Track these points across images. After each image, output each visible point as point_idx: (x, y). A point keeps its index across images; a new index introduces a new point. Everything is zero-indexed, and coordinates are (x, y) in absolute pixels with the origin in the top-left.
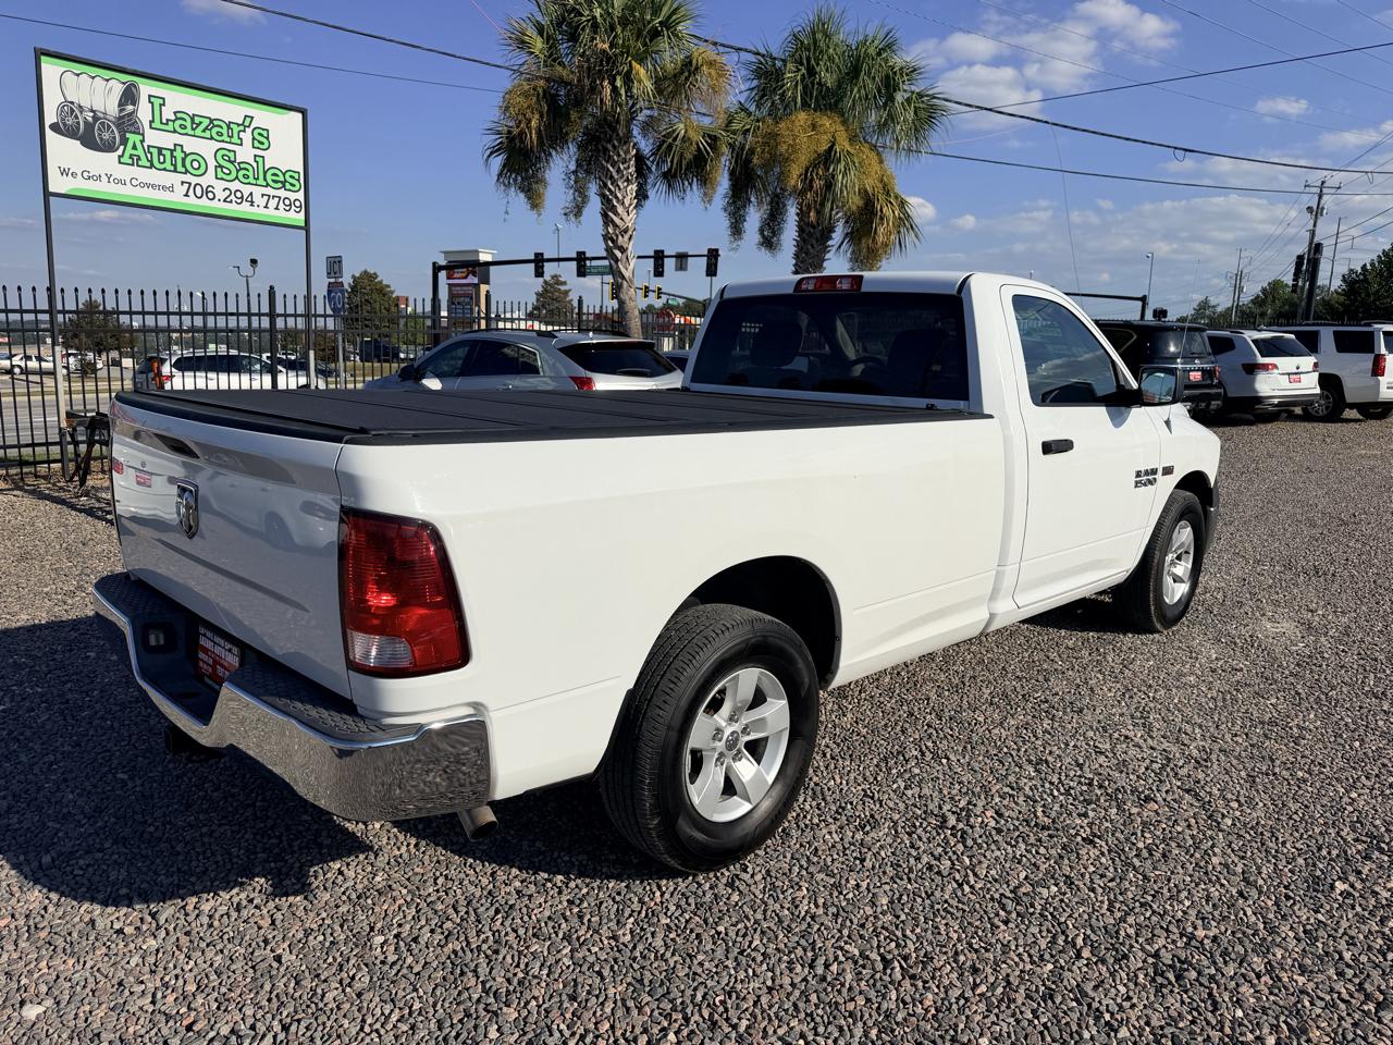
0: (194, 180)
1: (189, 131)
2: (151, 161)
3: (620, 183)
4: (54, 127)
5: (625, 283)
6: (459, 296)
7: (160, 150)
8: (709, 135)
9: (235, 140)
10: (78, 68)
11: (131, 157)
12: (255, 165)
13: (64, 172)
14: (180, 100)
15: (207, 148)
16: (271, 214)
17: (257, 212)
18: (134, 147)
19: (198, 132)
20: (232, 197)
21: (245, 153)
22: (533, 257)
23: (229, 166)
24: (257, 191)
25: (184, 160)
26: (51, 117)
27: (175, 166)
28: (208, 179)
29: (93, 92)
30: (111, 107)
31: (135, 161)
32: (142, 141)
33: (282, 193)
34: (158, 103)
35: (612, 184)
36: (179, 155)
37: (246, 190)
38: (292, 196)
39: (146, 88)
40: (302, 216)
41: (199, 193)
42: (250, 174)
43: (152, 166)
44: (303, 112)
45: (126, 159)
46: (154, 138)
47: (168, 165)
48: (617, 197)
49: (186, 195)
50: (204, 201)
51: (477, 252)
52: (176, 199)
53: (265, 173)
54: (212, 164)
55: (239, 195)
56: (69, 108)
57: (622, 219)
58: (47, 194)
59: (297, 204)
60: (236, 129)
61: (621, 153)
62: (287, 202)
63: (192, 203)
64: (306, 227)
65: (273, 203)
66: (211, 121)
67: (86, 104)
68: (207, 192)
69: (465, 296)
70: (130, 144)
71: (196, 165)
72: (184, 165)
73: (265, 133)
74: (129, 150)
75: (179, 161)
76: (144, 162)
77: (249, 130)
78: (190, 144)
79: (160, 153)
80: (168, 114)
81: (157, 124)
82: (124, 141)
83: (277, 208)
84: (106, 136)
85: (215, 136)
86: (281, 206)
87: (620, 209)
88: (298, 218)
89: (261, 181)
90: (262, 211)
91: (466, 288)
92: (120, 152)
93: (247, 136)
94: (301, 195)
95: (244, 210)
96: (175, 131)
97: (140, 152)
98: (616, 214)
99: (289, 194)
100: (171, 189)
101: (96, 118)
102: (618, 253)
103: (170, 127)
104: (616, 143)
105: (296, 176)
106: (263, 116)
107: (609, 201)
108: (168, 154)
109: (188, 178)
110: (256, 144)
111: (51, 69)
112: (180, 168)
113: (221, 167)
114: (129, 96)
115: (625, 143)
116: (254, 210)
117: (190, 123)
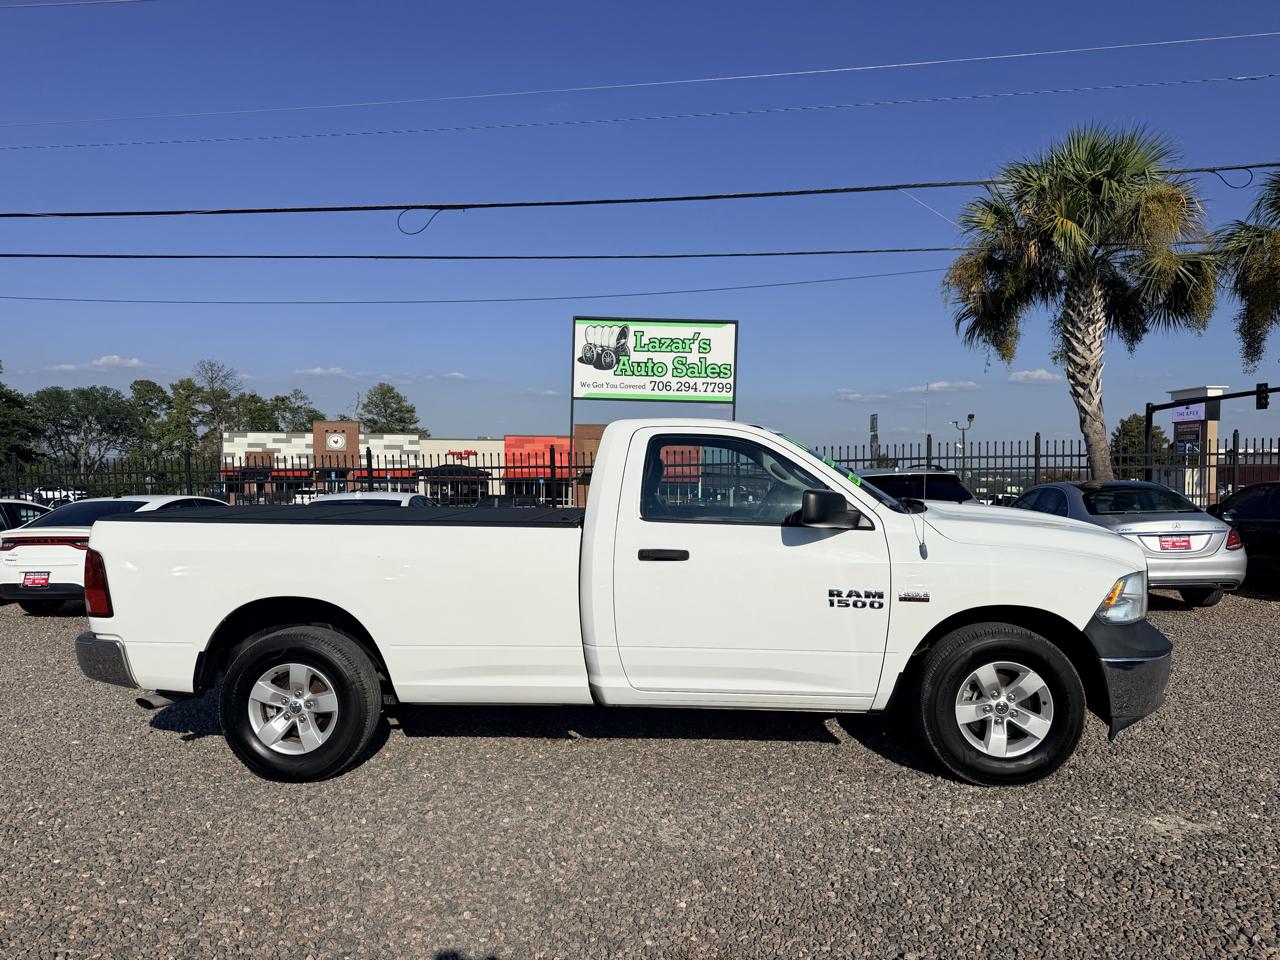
0: (657, 379)
1: (658, 349)
2: (633, 372)
3: (1080, 325)
4: (580, 360)
5: (1088, 417)
6: (1186, 433)
7: (639, 363)
8: (1189, 263)
9: (687, 349)
10: (595, 323)
11: (621, 371)
12: (699, 364)
13: (583, 385)
14: (653, 331)
15: (667, 358)
16: (710, 395)
17: (700, 395)
18: (624, 364)
19: (663, 349)
20: (683, 387)
21: (693, 358)
22: (1255, 389)
23: (682, 367)
24: (700, 381)
25: (653, 368)
26: (578, 354)
27: (647, 372)
28: (668, 378)
29: (602, 334)
30: (613, 343)
31: (624, 372)
32: (628, 360)
33: (718, 380)
34: (640, 334)
35: (1073, 327)
36: (650, 365)
37: (692, 381)
38: (724, 381)
39: (633, 327)
40: (731, 394)
41: (661, 387)
42: (696, 371)
43: (633, 374)
44: (736, 323)
45: (618, 372)
46: (636, 357)
47: (643, 373)
48: (1077, 338)
49: (653, 389)
50: (664, 392)
51: (1206, 389)
52: (647, 392)
53: (706, 368)
54: (670, 367)
55: (687, 385)
56: (589, 347)
57: (1083, 357)
58: (573, 398)
59: (728, 386)
60: (687, 342)
61: (1082, 297)
62: (721, 386)
63: (658, 394)
64: (733, 402)
65: (710, 388)
66: (672, 340)
67: (598, 343)
68: (666, 386)
69: (1190, 433)
70: (621, 363)
71: (660, 370)
72: (653, 371)
73: (708, 342)
74: (621, 366)
75: (649, 369)
76: (629, 372)
77: (697, 342)
78: (657, 357)
79: (639, 365)
80: (645, 340)
81: (638, 348)
82: (618, 362)
83: (713, 391)
84: (608, 360)
85: (674, 350)
86: (716, 389)
87: (1080, 349)
88: (728, 396)
89: (703, 374)
90: (703, 394)
91: (1191, 426)
92: (615, 369)
93: (695, 347)
94: (731, 380)
95: (691, 395)
96: (649, 351)
97: (627, 367)
98: (1077, 353)
99: (722, 380)
100: (644, 387)
101: (603, 351)
102: (1080, 390)
103: (646, 349)
104: (1076, 289)
105: (728, 367)
106: (706, 331)
107: (1070, 343)
108: (643, 365)
109: (655, 378)
110: (701, 350)
111: (581, 326)
112: (650, 373)
113: (676, 368)
114: (623, 334)
115: (1087, 287)
116: (697, 394)
117: (658, 344)
